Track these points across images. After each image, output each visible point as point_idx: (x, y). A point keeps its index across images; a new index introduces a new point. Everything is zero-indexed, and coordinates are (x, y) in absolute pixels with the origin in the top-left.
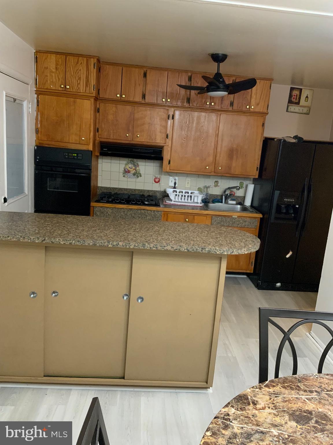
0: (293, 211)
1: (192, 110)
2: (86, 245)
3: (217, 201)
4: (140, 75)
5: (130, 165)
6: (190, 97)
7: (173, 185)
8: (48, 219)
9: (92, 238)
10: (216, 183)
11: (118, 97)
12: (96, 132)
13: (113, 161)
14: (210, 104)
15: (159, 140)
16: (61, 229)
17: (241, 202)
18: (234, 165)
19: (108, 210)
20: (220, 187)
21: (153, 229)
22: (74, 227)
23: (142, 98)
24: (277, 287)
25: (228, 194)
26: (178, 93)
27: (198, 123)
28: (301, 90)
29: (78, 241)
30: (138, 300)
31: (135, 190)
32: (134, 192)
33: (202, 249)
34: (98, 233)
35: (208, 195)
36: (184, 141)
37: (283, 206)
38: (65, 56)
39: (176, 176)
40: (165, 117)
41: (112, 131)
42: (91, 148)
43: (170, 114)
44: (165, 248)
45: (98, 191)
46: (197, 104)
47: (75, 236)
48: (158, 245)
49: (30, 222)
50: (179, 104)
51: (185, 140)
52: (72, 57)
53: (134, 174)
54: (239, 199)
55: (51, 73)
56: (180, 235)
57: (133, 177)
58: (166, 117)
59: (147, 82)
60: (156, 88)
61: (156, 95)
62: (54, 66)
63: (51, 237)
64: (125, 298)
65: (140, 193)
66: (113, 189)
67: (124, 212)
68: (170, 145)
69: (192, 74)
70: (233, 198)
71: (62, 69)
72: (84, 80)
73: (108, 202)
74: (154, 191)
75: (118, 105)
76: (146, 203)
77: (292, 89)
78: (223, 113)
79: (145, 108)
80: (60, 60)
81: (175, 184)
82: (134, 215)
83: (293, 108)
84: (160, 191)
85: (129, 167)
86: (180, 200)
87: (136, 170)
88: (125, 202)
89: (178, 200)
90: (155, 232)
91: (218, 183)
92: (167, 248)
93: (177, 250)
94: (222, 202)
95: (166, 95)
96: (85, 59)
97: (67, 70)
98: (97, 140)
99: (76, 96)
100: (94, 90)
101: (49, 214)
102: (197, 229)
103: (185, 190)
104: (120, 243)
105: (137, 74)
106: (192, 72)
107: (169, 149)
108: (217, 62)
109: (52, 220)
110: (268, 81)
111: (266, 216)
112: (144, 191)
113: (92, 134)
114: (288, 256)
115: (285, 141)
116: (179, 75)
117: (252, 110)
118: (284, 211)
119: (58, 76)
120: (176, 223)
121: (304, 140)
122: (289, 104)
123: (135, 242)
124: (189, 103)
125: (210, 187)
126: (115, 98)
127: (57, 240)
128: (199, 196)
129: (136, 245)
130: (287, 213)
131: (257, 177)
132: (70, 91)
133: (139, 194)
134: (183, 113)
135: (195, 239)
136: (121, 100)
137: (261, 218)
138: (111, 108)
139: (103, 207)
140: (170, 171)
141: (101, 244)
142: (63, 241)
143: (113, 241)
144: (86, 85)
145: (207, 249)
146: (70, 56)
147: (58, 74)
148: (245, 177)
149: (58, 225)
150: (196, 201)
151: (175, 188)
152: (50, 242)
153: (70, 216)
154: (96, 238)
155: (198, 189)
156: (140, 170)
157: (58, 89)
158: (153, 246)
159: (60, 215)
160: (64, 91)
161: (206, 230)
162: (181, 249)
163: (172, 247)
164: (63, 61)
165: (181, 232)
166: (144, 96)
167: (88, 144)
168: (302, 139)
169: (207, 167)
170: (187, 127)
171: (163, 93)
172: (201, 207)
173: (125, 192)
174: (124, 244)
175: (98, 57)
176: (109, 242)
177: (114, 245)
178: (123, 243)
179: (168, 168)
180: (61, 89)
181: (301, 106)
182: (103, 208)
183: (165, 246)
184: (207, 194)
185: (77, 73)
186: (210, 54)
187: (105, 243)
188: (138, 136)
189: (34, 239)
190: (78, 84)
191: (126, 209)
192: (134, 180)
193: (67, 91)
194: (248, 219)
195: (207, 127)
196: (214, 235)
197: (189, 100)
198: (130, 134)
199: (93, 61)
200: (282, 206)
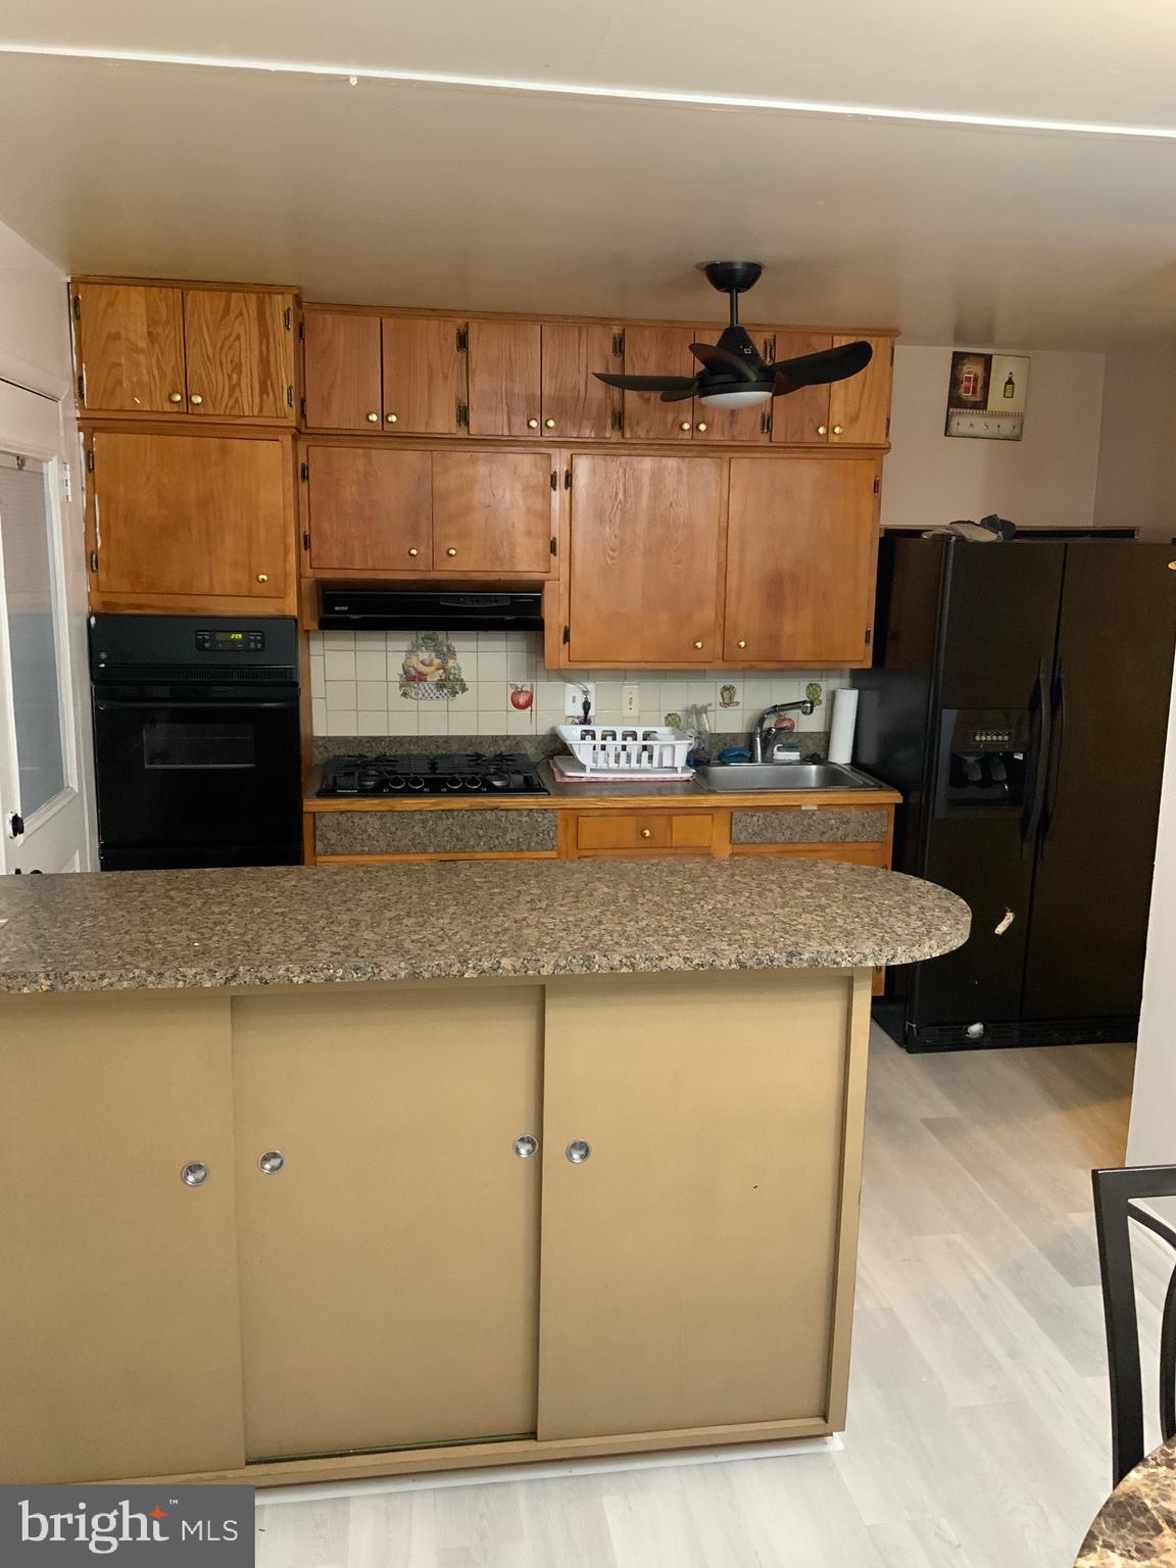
0: (1008, 775)
1: (633, 452)
2: (385, 978)
3: (735, 756)
4: (446, 340)
5: (424, 655)
6: (623, 407)
7: (581, 713)
8: (213, 891)
9: (400, 951)
10: (726, 694)
11: (372, 422)
12: (303, 546)
13: (361, 645)
14: (695, 428)
15: (524, 563)
16: (276, 924)
17: (817, 751)
18: (788, 627)
19: (368, 823)
20: (740, 707)
21: (591, 895)
22: (319, 913)
23: (459, 422)
24: (970, 1039)
25: (770, 729)
26: (582, 394)
27: (656, 495)
28: (987, 360)
29: (357, 969)
30: (570, 1156)
31: (447, 739)
32: (445, 745)
33: (791, 955)
34: (412, 929)
35: (703, 737)
36: (613, 558)
37: (971, 759)
38: (180, 291)
39: (588, 679)
40: (541, 479)
41: (357, 544)
42: (290, 607)
43: (557, 471)
44: (663, 965)
45: (317, 753)
46: (648, 431)
47: (338, 950)
48: (638, 956)
49: (155, 910)
50: (588, 433)
51: (615, 554)
52: (206, 293)
53: (440, 685)
54: (809, 743)
55: (134, 355)
56: (693, 909)
57: (437, 694)
58: (545, 480)
59: (472, 364)
60: (504, 383)
61: (505, 408)
62: (142, 329)
63: (257, 963)
64: (523, 1151)
65: (466, 749)
66: (368, 742)
67: (423, 823)
68: (564, 577)
69: (624, 330)
70: (790, 741)
71: (172, 336)
72: (255, 374)
73: (364, 793)
74: (515, 737)
75: (373, 451)
76: (497, 783)
77: (958, 359)
78: (737, 455)
79: (469, 454)
80: (163, 307)
81: (586, 706)
82: (459, 832)
83: (965, 422)
84: (537, 736)
85: (422, 662)
86: (613, 765)
87: (445, 670)
88: (425, 787)
89: (605, 766)
90: (603, 905)
91: (735, 693)
92: (669, 964)
93: (702, 966)
94: (752, 759)
95: (537, 407)
96: (253, 297)
97: (190, 341)
98: (305, 577)
99: (228, 429)
100: (291, 406)
101: (207, 870)
102: (737, 878)
103: (622, 725)
104: (504, 961)
105: (436, 339)
106: (626, 324)
107: (563, 589)
108: (726, 291)
109: (228, 894)
110: (881, 339)
111: (914, 798)
112: (479, 739)
113: (292, 558)
114: (1000, 929)
115: (961, 539)
116: (580, 335)
117: (835, 439)
118: (977, 776)
119: (158, 359)
120: (659, 864)
121: (1017, 529)
122: (951, 410)
123: (555, 954)
124: (621, 428)
125: (709, 708)
126: (363, 425)
127: (281, 972)
128: (677, 747)
129: (562, 963)
130: (987, 782)
131: (868, 664)
132: (205, 415)
133: (462, 752)
134: (603, 463)
135: (752, 921)
136: (385, 434)
137: (897, 805)
138: (350, 463)
139: (348, 811)
140: (572, 667)
141: (438, 972)
142: (302, 972)
143: (479, 957)
144: (263, 391)
145: (806, 956)
146: (199, 289)
147: (160, 356)
148: (825, 667)
149: (257, 910)
150: (667, 762)
151: (585, 720)
152: (254, 983)
153: (282, 869)
154: (414, 949)
155: (666, 718)
156: (459, 669)
157: (160, 410)
158: (621, 961)
159: (248, 869)
160: (183, 413)
161: (773, 882)
162: (717, 963)
163: (686, 959)
164: (174, 310)
165: (692, 896)
166: (463, 416)
167: (280, 597)
168: (1012, 525)
169: (699, 644)
170: (619, 511)
171: (529, 400)
172: (688, 781)
173: (415, 750)
174: (518, 964)
175: (299, 288)
176: (465, 962)
177: (484, 971)
178: (515, 959)
179: (564, 656)
180: (175, 408)
181: (994, 415)
182: (349, 815)
183: (661, 958)
184: (700, 733)
185: (225, 350)
186: (700, 264)
187: (451, 966)
188: (453, 552)
189: (198, 977)
190: (232, 389)
191: (431, 811)
192: (441, 704)
193: (192, 414)
194: (853, 811)
195: (687, 505)
196: (808, 897)
197: (619, 420)
198: (422, 549)
199: (281, 304)
200: (966, 761)
